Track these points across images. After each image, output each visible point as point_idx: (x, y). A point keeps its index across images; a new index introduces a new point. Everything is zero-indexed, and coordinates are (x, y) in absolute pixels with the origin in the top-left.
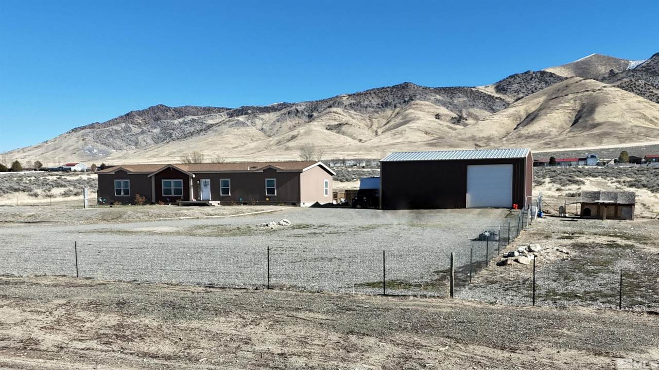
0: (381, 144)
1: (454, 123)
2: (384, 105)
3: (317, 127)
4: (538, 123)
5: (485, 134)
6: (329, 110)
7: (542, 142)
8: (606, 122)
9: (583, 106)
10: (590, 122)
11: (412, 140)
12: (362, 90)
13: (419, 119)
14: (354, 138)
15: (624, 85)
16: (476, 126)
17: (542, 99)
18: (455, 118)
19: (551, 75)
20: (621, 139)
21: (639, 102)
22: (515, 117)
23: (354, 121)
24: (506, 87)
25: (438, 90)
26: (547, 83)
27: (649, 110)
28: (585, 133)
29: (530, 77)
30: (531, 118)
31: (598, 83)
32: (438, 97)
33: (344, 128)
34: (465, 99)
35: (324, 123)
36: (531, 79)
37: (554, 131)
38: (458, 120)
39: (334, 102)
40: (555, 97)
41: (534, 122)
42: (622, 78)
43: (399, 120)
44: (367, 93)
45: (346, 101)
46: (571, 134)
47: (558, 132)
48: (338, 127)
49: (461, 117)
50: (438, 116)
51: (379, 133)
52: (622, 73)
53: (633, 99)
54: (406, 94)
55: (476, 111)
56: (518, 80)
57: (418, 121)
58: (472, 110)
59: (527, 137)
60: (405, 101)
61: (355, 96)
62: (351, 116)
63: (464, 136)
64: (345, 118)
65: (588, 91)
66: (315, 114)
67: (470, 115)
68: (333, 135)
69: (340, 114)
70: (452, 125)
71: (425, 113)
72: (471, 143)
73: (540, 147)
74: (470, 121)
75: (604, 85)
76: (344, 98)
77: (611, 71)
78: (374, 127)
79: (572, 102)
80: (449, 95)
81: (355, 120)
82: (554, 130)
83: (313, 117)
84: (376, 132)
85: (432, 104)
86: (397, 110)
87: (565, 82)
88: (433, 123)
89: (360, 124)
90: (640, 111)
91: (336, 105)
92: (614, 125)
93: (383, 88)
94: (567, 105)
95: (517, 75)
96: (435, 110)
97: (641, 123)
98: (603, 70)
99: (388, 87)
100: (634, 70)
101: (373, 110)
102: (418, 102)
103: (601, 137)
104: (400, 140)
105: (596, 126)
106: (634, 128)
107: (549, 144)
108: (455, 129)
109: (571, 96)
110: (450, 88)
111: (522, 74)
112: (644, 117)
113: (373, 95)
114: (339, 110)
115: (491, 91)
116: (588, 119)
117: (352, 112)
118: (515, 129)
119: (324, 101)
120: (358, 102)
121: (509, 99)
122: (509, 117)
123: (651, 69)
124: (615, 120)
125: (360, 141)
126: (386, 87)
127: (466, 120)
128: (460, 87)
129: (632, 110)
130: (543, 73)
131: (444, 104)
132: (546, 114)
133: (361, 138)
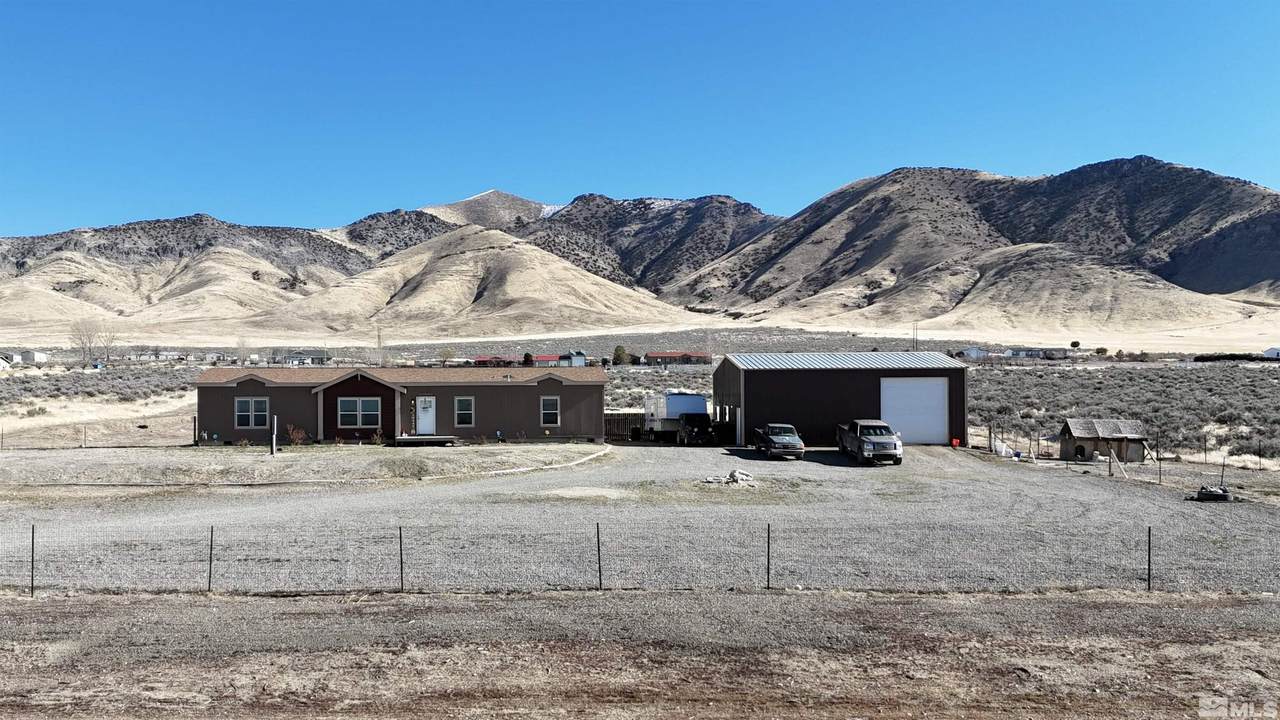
0: (162, 320)
1: (285, 289)
2: (160, 251)
3: (36, 284)
4: (423, 294)
5: (343, 310)
6: (57, 254)
7: (434, 326)
8: (523, 299)
9: (488, 270)
10: (501, 297)
11: (219, 314)
12: (119, 223)
13: (225, 278)
14: (108, 308)
15: (539, 241)
16: (326, 296)
17: (426, 257)
18: (287, 280)
19: (433, 218)
20: (549, 326)
21: (566, 269)
22: (387, 283)
23: (106, 277)
24: (364, 233)
25: (255, 231)
26: (426, 230)
27: (579, 283)
28: (496, 315)
29: (401, 220)
30: (411, 287)
31: (507, 236)
32: (255, 242)
33: (87, 289)
34: (301, 249)
35: (48, 278)
36: (403, 223)
37: (449, 310)
38: (292, 284)
39: (67, 241)
40: (445, 255)
41: (417, 293)
42: (536, 231)
43: (188, 278)
44: (129, 228)
45: (89, 240)
46: (474, 315)
47: (455, 310)
48: (77, 286)
49: (296, 279)
50: (256, 275)
51: (155, 300)
52: (534, 223)
53: (559, 265)
54: (200, 234)
55: (318, 270)
56: (383, 223)
57: (224, 282)
58: (313, 268)
59: (409, 318)
60: (198, 247)
61: (106, 233)
62: (100, 268)
63: (308, 312)
64: (89, 270)
65: (493, 248)
66: (30, 261)
67: (310, 276)
68: (67, 300)
69: (80, 264)
70: (282, 292)
71: (235, 270)
72: (320, 324)
73: (432, 335)
74: (311, 286)
75: (516, 240)
76: (86, 235)
77: (519, 218)
78: (145, 289)
79: (471, 264)
80: (273, 240)
81: (109, 276)
82: (449, 307)
83: (27, 266)
84: (149, 299)
85: (245, 254)
86: (185, 261)
87: (458, 232)
88: (250, 286)
89: (117, 282)
90: (569, 283)
91: (72, 246)
92: (534, 302)
93: (158, 221)
94: (465, 268)
95: (380, 215)
96: (252, 264)
97: (571, 301)
98: (507, 216)
99: (167, 221)
100: (550, 219)
101: (140, 258)
102: (220, 248)
103: (521, 320)
104: (196, 314)
105: (509, 303)
106: (565, 309)
107: (445, 330)
108: (289, 300)
109: (469, 255)
110: (274, 229)
111: (389, 213)
112: (574, 292)
113: (140, 232)
114: (77, 256)
115: (341, 238)
116: (497, 292)
117: (102, 260)
118: (388, 303)
119: (47, 238)
120: (112, 242)
121: (372, 254)
122: (377, 282)
123: (572, 220)
124: (536, 295)
125: (121, 313)
126: (162, 219)
127: (305, 284)
128: (290, 229)
129: (557, 280)
130: (420, 215)
131: (266, 256)
132: (434, 282)
133: (120, 308)
